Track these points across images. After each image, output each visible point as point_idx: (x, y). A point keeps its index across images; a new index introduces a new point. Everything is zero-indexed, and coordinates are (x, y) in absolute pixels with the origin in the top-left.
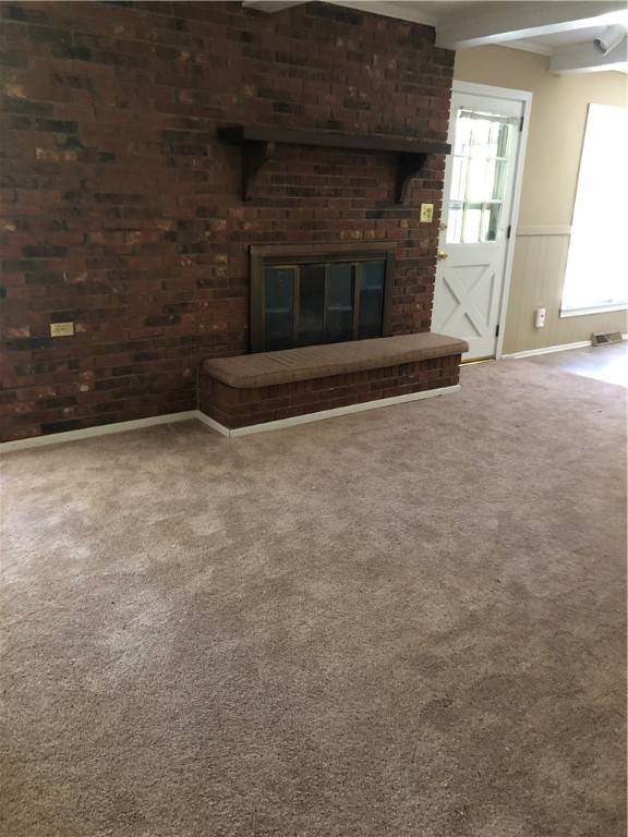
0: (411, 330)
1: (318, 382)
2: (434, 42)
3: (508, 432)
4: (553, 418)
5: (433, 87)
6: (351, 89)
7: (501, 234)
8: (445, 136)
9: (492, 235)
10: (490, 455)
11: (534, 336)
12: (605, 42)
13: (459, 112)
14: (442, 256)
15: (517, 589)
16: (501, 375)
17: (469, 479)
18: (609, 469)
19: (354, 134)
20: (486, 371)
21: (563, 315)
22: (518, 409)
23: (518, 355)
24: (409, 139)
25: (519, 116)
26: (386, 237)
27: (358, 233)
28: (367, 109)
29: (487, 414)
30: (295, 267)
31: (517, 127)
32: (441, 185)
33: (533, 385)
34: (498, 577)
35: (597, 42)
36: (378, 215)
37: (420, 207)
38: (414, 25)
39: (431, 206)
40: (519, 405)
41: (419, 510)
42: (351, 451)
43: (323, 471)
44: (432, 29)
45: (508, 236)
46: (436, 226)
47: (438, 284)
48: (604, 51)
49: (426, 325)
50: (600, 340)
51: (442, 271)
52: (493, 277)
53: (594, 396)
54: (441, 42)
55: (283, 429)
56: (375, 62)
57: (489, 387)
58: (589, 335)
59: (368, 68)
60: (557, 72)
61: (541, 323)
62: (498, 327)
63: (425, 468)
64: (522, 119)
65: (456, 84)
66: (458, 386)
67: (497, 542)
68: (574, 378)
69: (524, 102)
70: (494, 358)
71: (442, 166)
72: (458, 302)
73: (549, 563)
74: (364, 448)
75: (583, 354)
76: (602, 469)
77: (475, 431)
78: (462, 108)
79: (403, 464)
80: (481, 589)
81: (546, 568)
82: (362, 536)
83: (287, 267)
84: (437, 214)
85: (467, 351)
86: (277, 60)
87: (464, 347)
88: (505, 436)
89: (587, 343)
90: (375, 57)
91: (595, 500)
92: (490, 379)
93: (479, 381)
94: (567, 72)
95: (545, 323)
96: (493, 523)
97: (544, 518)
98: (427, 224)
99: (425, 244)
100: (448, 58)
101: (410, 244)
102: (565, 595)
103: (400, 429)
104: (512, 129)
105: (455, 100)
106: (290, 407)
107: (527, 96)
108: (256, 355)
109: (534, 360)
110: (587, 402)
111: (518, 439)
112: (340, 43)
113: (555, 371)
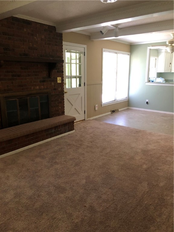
0: (59, 115)
1: (27, 136)
2: (56, 30)
3: (89, 145)
4: (101, 138)
5: (57, 43)
6: (30, 44)
7: (82, 85)
8: (62, 58)
9: (80, 85)
10: (83, 154)
11: (95, 112)
12: (103, 31)
13: (66, 51)
14: (65, 92)
15: (92, 209)
16: (87, 125)
17: (77, 165)
18: (118, 154)
19: (33, 57)
20: (82, 124)
21: (102, 106)
22: (91, 136)
23: (91, 118)
24: (51, 59)
25: (84, 52)
26: (47, 88)
27: (37, 87)
28: (36, 50)
29: (82, 139)
30: (17, 99)
31: (84, 55)
32: (63, 72)
33: (96, 128)
34: (85, 204)
35: (101, 32)
36: (44, 81)
37: (57, 78)
38: (49, 26)
39: (60, 78)
40: (92, 135)
41: (60, 180)
42: (38, 160)
43: (28, 170)
44: (55, 27)
45: (85, 85)
46: (63, 84)
47: (65, 101)
48: (103, 34)
49: (63, 113)
50: (113, 112)
51: (66, 96)
52: (82, 97)
53: (113, 129)
54: (58, 31)
55: (16, 154)
56: (37, 36)
57: (83, 130)
58: (110, 111)
59: (35, 38)
60: (93, 40)
61: (97, 109)
62: (85, 111)
63: (62, 163)
64: (85, 52)
65: (64, 43)
66: (74, 130)
67: (85, 189)
68: (107, 124)
69: (84, 48)
70: (85, 120)
71: (62, 66)
72: (72, 105)
73: (102, 194)
74: (43, 157)
75: (109, 116)
76: (116, 154)
77: (79, 146)
78: (66, 49)
79: (56, 162)
80: (79, 212)
81: (101, 197)
82: (39, 196)
83: (14, 99)
84: (63, 80)
85: (75, 120)
86: (3, 35)
87: (75, 119)
88: (88, 146)
89: (110, 113)
90: (37, 35)
91: (115, 166)
92: (84, 127)
93: (80, 128)
94: (95, 40)
95: (98, 109)
96: (84, 181)
97: (100, 176)
98: (60, 83)
99: (60, 89)
100: (61, 35)
101: (55, 89)
102: (107, 208)
103: (56, 148)
104: (82, 55)
105: (64, 47)
106: (18, 146)
107: (85, 46)
108: (5, 129)
109: (96, 119)
110: (111, 132)
111: (91, 147)
112: (25, 30)
113: (101, 123)
